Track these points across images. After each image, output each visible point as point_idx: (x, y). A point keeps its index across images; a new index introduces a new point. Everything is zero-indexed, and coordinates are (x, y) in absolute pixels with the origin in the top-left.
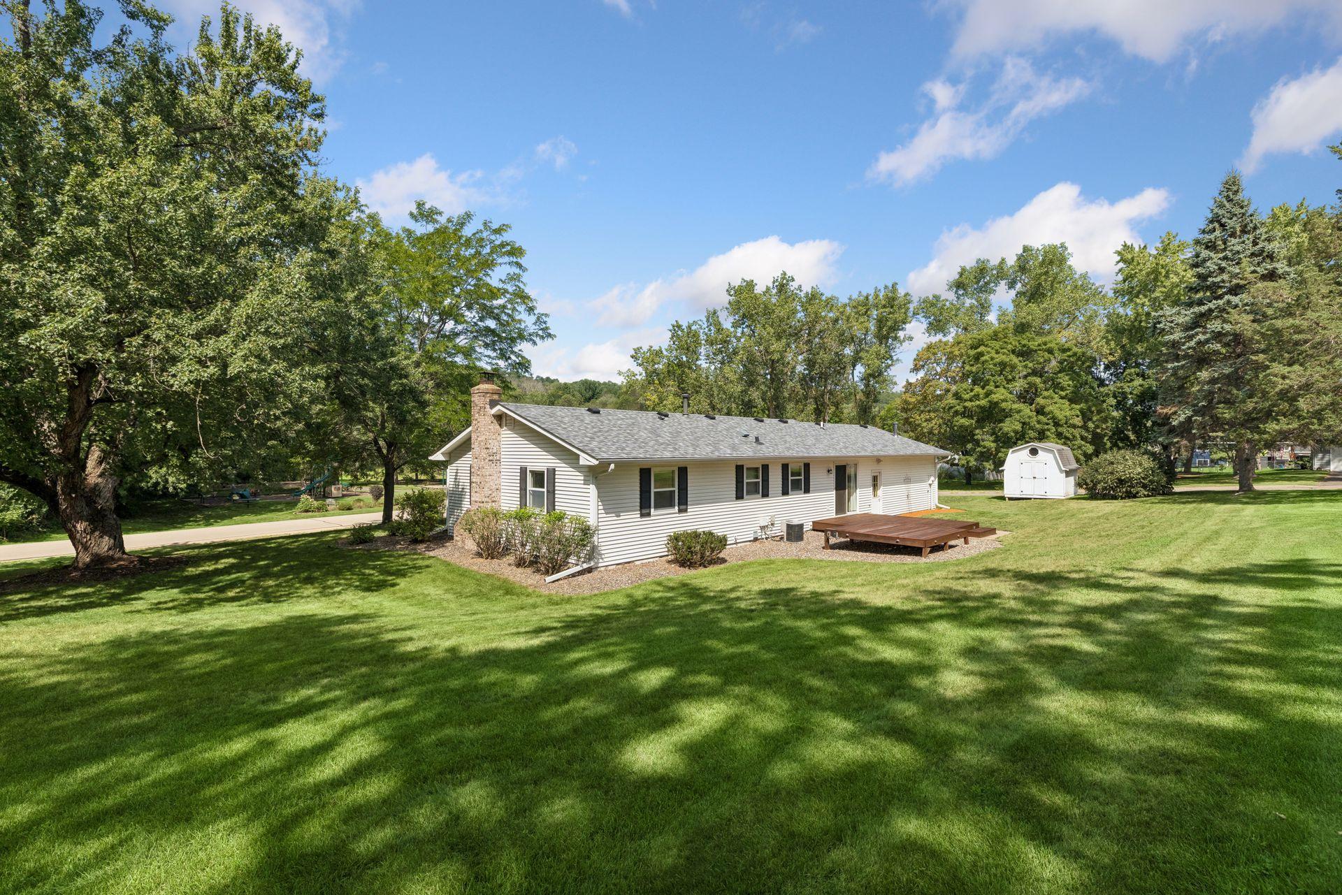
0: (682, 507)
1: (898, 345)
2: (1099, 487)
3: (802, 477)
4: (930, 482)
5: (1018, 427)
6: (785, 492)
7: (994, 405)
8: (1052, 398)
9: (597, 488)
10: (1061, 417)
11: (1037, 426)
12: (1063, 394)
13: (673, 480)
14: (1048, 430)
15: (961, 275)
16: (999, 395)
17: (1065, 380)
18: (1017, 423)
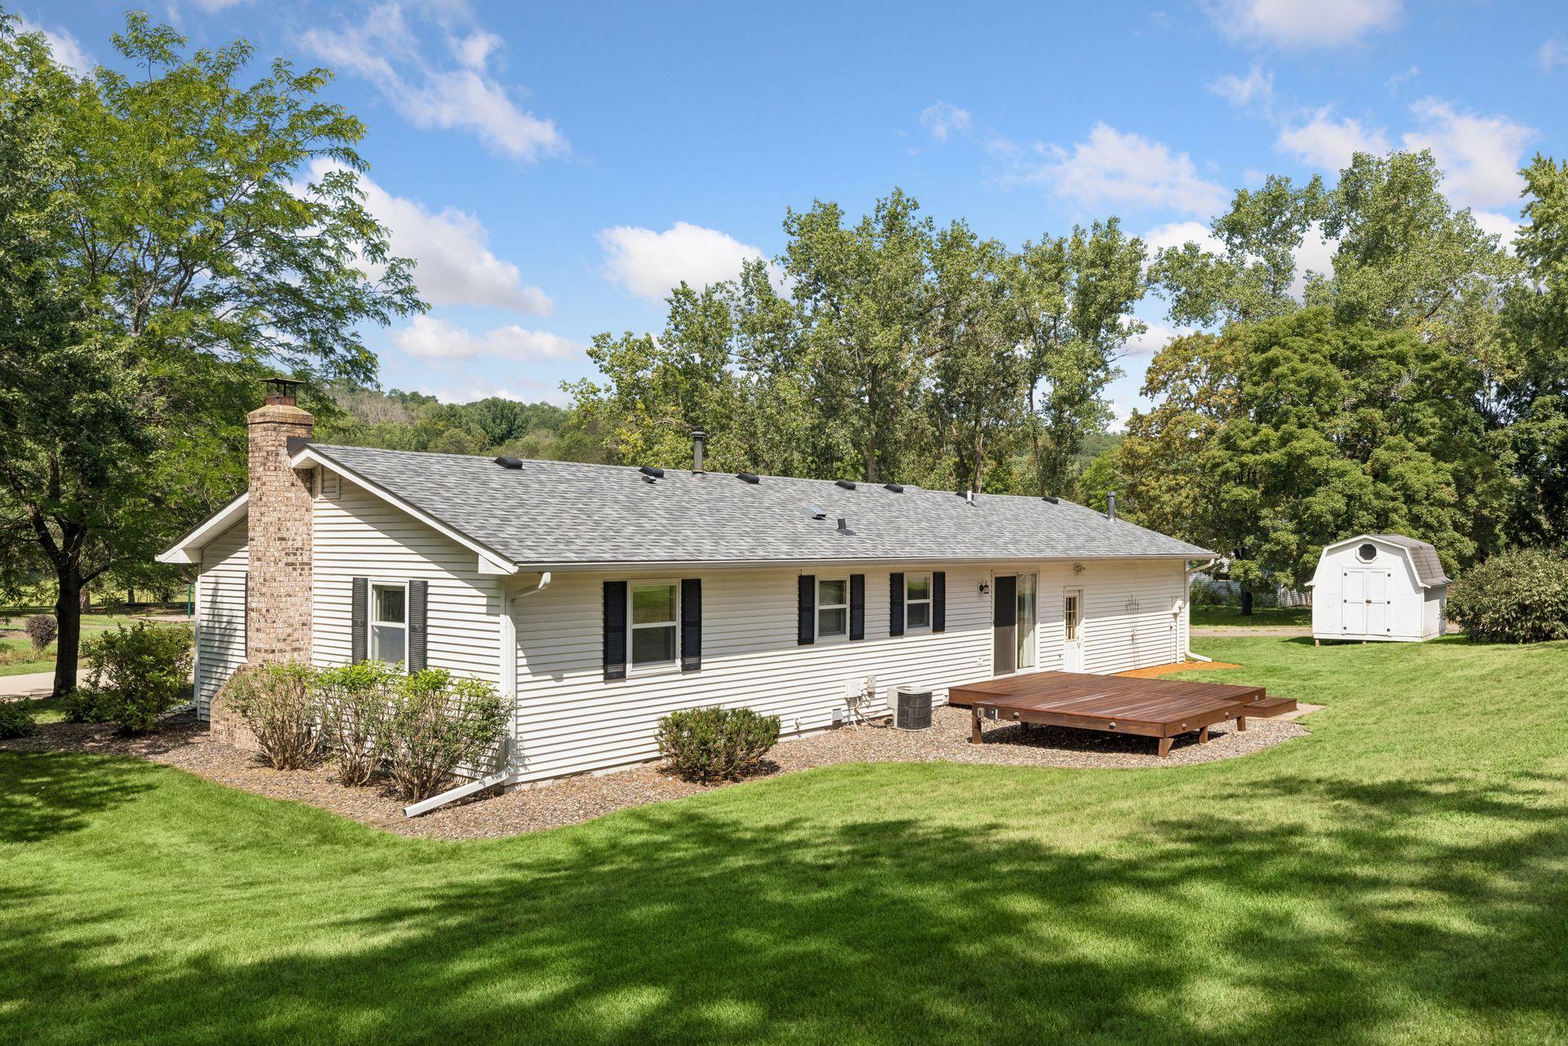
0: (692, 660)
1: (1118, 341)
2: (1485, 619)
3: (930, 601)
4: (1175, 610)
5: (1340, 504)
6: (896, 630)
7: (1298, 460)
8: (1403, 449)
9: (516, 622)
10: (1417, 486)
11: (1376, 503)
12: (1423, 441)
13: (672, 606)
14: (1395, 510)
15: (1238, 206)
16: (1307, 441)
17: (1426, 415)
18: (1337, 497)
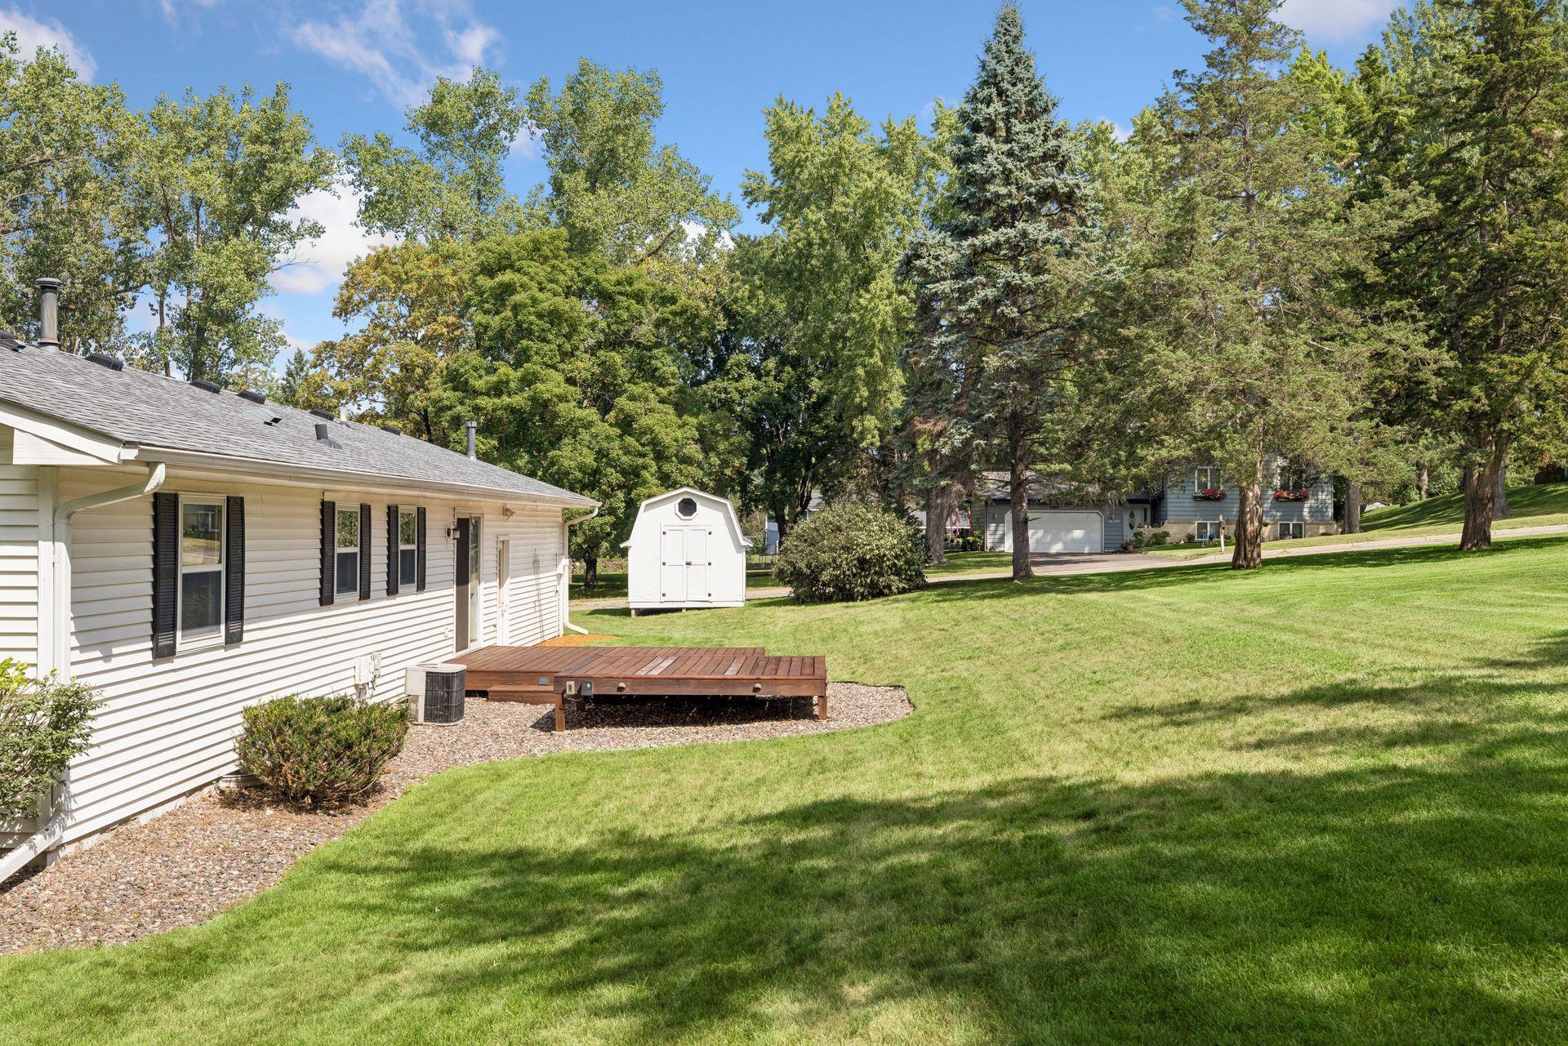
0: (235, 627)
2: (825, 576)
4: (560, 570)
5: (590, 460)
6: (392, 591)
7: (542, 406)
8: (647, 400)
10: (667, 440)
11: (624, 459)
12: (663, 391)
13: (220, 534)
14: (645, 467)
15: (439, 100)
16: (552, 385)
17: (667, 365)
18: (585, 451)
